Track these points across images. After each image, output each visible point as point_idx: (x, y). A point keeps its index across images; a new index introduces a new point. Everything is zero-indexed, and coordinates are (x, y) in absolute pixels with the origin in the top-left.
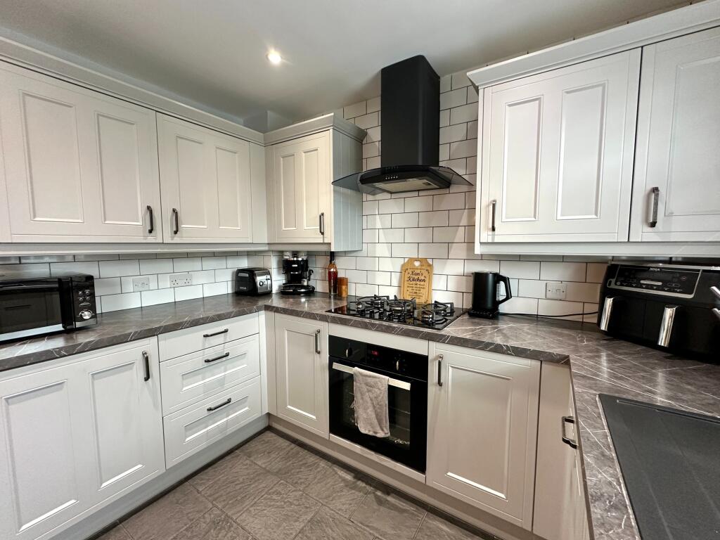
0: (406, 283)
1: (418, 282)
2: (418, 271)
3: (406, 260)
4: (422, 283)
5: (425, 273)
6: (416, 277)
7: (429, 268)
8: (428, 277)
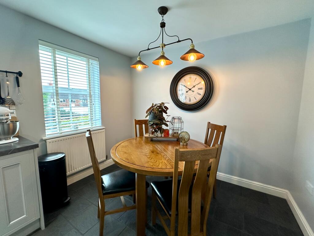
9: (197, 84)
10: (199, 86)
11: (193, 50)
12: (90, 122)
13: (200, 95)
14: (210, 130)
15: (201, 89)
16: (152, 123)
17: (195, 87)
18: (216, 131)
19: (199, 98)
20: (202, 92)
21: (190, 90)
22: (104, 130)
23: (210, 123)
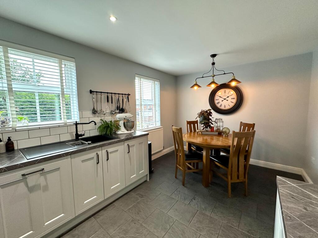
9: (231, 96)
10: (233, 97)
11: (234, 80)
12: (155, 123)
13: (233, 103)
14: (242, 127)
15: (234, 98)
16: (204, 122)
17: (229, 97)
18: (247, 127)
19: (232, 105)
20: (234, 101)
21: (225, 99)
22: (162, 128)
23: (242, 122)
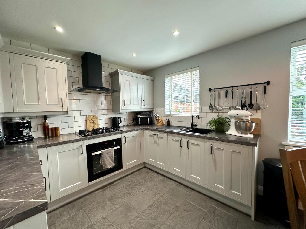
0: (89, 124)
1: (94, 123)
2: (93, 119)
3: (87, 116)
4: (95, 123)
5: (96, 120)
6: (93, 121)
7: (96, 118)
8: (97, 121)
